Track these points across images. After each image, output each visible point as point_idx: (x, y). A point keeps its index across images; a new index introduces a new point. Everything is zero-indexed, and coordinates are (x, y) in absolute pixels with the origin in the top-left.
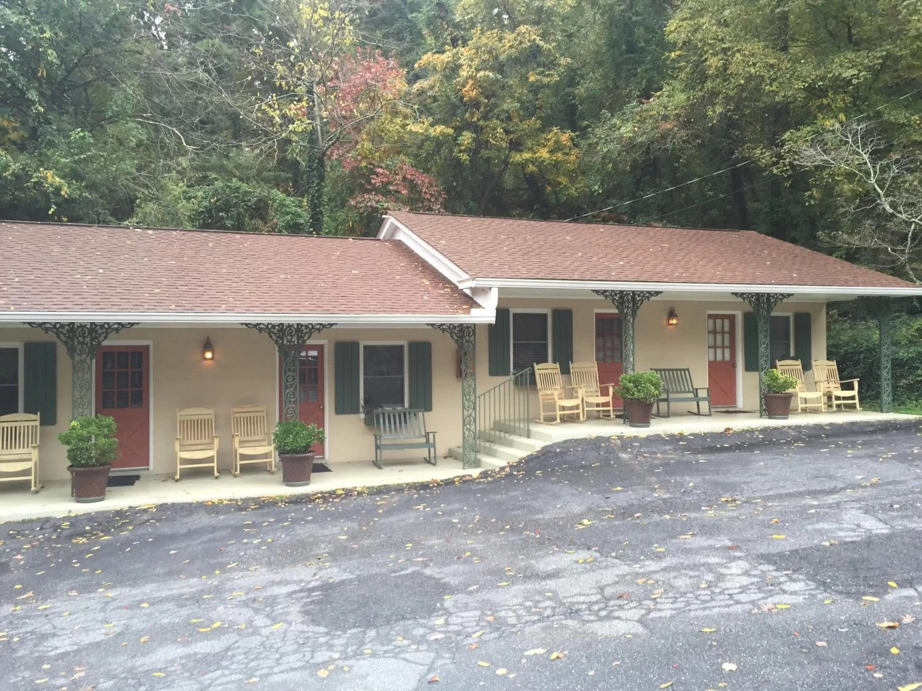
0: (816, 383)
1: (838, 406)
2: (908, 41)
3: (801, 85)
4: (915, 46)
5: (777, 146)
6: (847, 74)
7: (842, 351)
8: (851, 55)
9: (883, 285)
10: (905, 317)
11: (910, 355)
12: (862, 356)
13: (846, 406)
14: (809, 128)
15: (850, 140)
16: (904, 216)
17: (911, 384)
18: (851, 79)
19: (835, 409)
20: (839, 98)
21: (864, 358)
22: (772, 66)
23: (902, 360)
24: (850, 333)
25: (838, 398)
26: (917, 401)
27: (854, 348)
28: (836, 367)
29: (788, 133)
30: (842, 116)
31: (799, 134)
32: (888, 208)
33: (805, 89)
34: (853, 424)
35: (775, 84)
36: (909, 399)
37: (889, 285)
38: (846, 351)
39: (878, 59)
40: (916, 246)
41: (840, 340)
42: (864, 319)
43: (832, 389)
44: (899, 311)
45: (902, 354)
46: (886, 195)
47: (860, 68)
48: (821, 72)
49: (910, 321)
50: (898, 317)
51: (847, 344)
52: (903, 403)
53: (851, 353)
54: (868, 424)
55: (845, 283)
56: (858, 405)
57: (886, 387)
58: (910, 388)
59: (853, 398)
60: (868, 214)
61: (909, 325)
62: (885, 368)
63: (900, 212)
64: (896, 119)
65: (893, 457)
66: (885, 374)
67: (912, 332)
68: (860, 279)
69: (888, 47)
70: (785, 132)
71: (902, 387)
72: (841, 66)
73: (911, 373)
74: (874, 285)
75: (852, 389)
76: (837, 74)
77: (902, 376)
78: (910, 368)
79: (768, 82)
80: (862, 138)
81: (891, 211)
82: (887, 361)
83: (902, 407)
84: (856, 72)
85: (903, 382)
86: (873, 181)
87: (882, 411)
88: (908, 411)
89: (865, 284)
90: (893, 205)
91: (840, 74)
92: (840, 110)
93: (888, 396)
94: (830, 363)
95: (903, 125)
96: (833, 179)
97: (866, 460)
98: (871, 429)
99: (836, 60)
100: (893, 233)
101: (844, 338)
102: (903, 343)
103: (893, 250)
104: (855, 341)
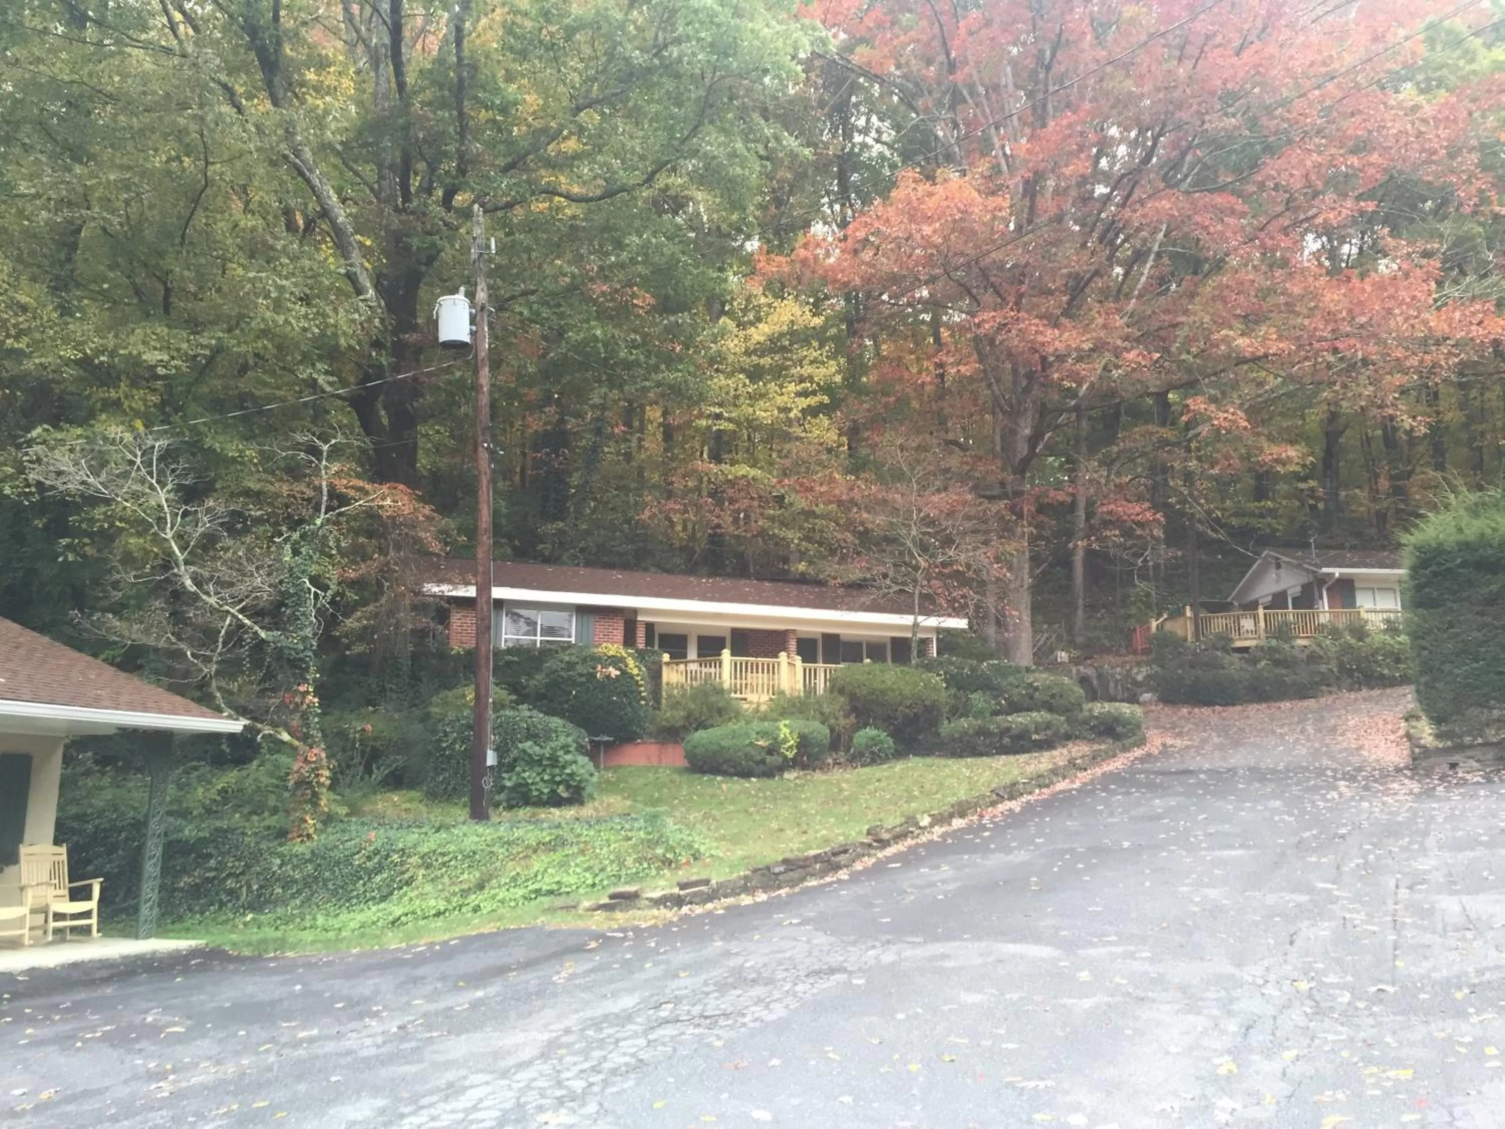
0: (22, 889)
1: (57, 931)
2: (252, 336)
3: (69, 353)
4: (260, 345)
5: (19, 447)
6: (151, 357)
7: (90, 827)
8: (162, 330)
9: (160, 711)
10: (205, 769)
11: (201, 834)
12: (123, 835)
13: (73, 929)
14: (79, 431)
15: (138, 460)
16: (213, 600)
17: (196, 885)
18: (156, 366)
19: (50, 938)
20: (138, 394)
21: (127, 839)
22: (24, 308)
23: (187, 842)
24: (108, 795)
25: (59, 916)
26: (202, 913)
27: (111, 820)
28: (64, 858)
29: (39, 430)
30: (139, 424)
31: (59, 436)
32: (188, 583)
33: (77, 362)
34: (75, 966)
35: (25, 340)
36: (191, 910)
37: (173, 712)
38: (97, 827)
39: (203, 347)
40: (229, 651)
41: (91, 806)
42: (140, 770)
43: (50, 899)
44: (199, 760)
45: (189, 832)
46: (187, 562)
47: (175, 354)
48: (111, 341)
49: (214, 775)
50: (196, 768)
51: (101, 814)
52: (180, 918)
53: (104, 830)
54: (105, 964)
55: (96, 703)
56: (95, 929)
57: (149, 891)
58: (196, 891)
59: (87, 914)
60: (157, 589)
61: (210, 783)
62: (150, 858)
63: (208, 594)
64: (222, 449)
65: (106, 1037)
66: (151, 868)
67: (213, 794)
68: (125, 698)
69: (221, 334)
70: (34, 428)
71: (182, 890)
72: (144, 342)
73: (199, 865)
74: (145, 709)
75: (89, 898)
76: (135, 352)
77: (184, 871)
78: (199, 856)
79: (13, 332)
80: (159, 460)
81: (194, 589)
82: (156, 846)
83: (177, 926)
84: (166, 358)
85: (185, 881)
86: (169, 534)
87: (137, 937)
88: (187, 932)
89: (131, 706)
90: (198, 581)
91: (139, 354)
92: (137, 414)
93: (151, 908)
94: (58, 849)
95: (234, 460)
96: (112, 525)
97: (50, 1049)
98: (105, 973)
99: (138, 331)
100: (195, 627)
101: (98, 803)
102: (195, 813)
103: (193, 655)
104: (116, 808)
